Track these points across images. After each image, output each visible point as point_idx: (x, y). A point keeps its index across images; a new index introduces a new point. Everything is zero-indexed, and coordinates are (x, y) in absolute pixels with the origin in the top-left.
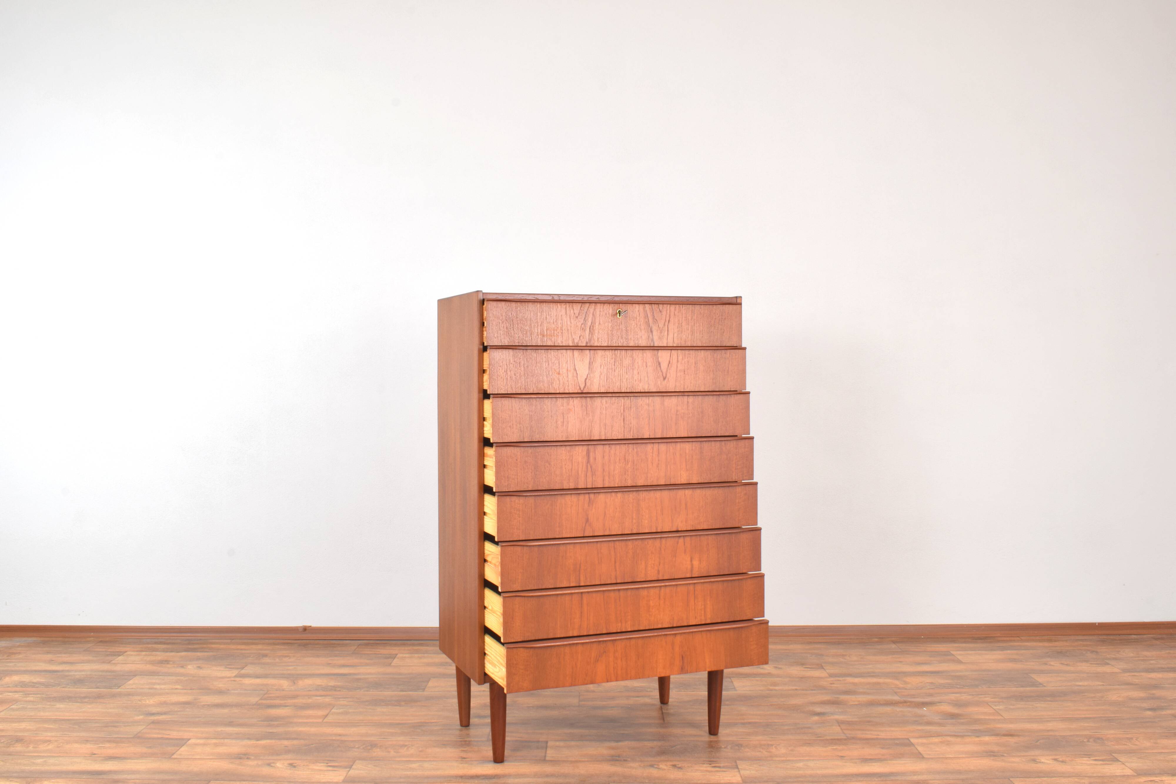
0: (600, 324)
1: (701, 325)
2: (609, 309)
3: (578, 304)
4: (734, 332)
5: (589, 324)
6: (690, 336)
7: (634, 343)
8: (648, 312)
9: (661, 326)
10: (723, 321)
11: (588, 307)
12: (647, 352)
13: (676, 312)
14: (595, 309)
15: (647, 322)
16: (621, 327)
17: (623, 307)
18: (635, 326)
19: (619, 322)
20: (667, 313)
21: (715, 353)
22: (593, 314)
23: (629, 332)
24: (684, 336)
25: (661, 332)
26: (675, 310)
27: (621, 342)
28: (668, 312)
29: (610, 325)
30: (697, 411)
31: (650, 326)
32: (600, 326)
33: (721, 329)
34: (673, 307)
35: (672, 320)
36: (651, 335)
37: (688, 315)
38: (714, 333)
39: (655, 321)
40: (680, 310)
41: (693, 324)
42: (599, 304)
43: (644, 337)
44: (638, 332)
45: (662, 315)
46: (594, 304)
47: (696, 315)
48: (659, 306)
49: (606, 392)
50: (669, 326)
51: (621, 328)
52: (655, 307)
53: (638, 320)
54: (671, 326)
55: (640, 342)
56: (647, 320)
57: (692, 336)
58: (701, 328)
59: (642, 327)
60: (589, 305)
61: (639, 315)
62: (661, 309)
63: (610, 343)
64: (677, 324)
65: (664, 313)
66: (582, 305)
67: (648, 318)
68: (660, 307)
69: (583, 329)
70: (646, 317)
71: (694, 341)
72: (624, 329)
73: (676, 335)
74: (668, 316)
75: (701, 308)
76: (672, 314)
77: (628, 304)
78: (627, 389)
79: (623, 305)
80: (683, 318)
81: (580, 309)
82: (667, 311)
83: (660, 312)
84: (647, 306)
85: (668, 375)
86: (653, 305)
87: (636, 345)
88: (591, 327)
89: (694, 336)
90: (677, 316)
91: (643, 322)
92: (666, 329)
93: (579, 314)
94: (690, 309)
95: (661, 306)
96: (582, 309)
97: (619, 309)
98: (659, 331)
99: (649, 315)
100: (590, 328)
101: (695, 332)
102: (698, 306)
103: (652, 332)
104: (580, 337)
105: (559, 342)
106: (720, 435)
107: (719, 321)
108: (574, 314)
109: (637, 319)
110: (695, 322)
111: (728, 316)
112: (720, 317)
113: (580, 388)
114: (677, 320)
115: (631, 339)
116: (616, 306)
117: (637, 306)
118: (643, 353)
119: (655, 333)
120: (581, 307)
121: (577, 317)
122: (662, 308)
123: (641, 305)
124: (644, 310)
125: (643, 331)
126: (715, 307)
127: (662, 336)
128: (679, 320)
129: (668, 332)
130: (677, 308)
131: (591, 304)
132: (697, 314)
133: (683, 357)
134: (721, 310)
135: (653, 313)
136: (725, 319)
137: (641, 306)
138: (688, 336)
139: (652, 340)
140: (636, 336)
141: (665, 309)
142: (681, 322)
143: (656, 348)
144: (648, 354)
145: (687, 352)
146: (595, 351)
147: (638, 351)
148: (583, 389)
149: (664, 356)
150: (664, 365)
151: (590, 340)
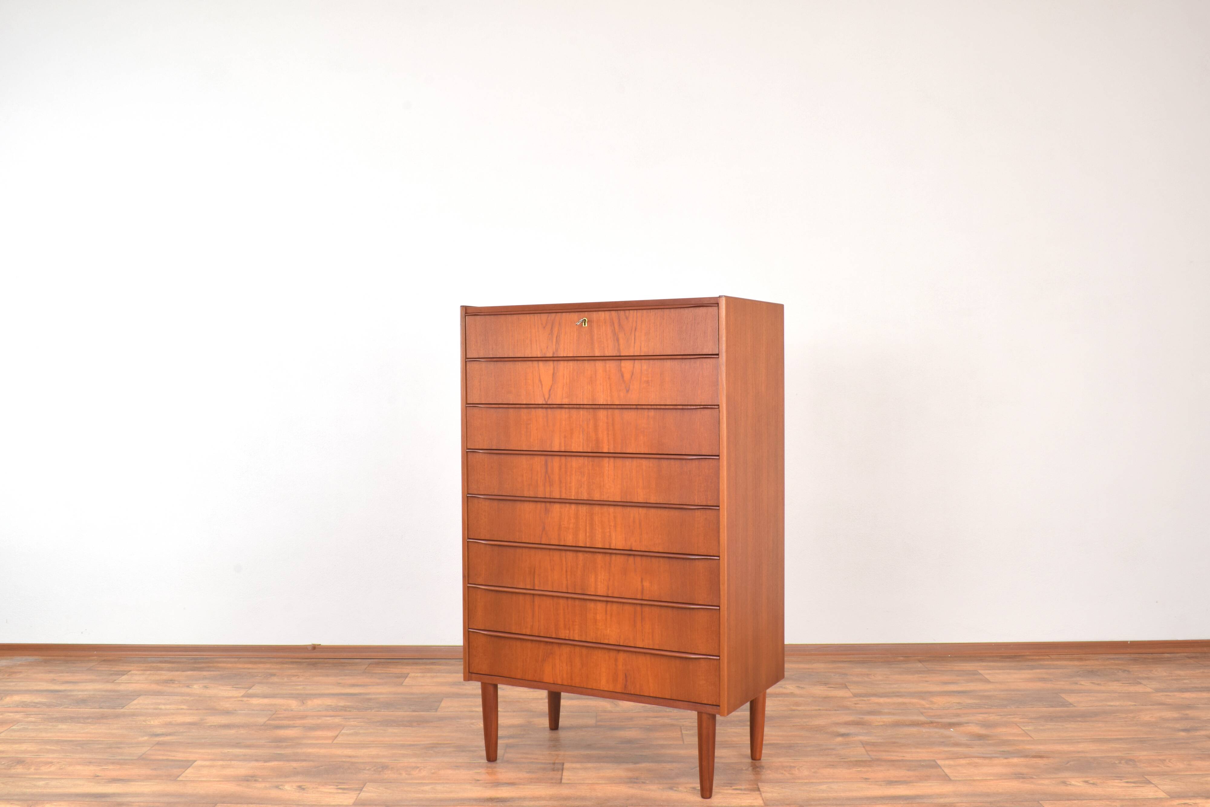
0: (566, 333)
1: (671, 331)
2: (575, 318)
3: (546, 313)
5: (555, 334)
6: (658, 345)
7: (599, 353)
8: (615, 318)
9: (628, 334)
11: (555, 317)
12: (612, 362)
13: (644, 318)
14: (561, 319)
15: (613, 330)
16: (587, 336)
17: (587, 316)
18: (602, 335)
19: (585, 331)
20: (633, 319)
21: (683, 362)
22: (559, 324)
23: (595, 341)
24: (651, 345)
25: (628, 341)
26: (643, 316)
27: (586, 352)
29: (576, 334)
30: (659, 425)
31: (617, 334)
32: (566, 336)
34: (640, 312)
35: (639, 326)
36: (617, 345)
37: (656, 320)
38: (686, 339)
39: (622, 329)
40: (648, 316)
41: (662, 330)
42: (566, 312)
43: (610, 347)
44: (604, 341)
45: (628, 321)
47: (665, 320)
48: (625, 312)
49: (569, 404)
50: (636, 334)
53: (604, 329)
54: (638, 334)
55: (606, 352)
56: (613, 328)
57: (660, 344)
58: (672, 335)
59: (609, 335)
60: (556, 315)
61: (606, 322)
63: (575, 354)
64: (644, 332)
65: (631, 320)
66: (549, 315)
67: (614, 325)
70: (612, 324)
71: (663, 350)
72: (589, 338)
73: (642, 344)
74: (635, 323)
75: (671, 312)
76: (639, 320)
77: (593, 311)
78: (589, 401)
79: (589, 312)
80: (651, 324)
82: (633, 317)
83: (627, 318)
84: (613, 312)
85: (631, 387)
86: (619, 311)
87: (603, 355)
89: (663, 344)
90: (644, 322)
91: (609, 330)
92: (633, 336)
93: (546, 323)
94: (659, 314)
95: (627, 312)
96: (549, 318)
97: (585, 317)
98: (625, 340)
99: (616, 322)
100: (556, 338)
101: (664, 339)
102: (668, 310)
103: (618, 340)
104: (547, 347)
105: (527, 354)
107: (692, 325)
108: (543, 323)
109: (602, 327)
110: (664, 328)
112: (693, 321)
113: (544, 399)
114: (644, 327)
115: (597, 348)
116: (583, 314)
117: (602, 312)
118: (607, 363)
119: (622, 342)
121: (544, 327)
122: (629, 314)
123: (607, 312)
124: (610, 317)
125: (609, 340)
126: (686, 310)
127: (629, 346)
128: (646, 327)
129: (635, 340)
130: (644, 313)
131: (559, 313)
132: (667, 319)
133: (647, 367)
135: (619, 320)
137: (607, 314)
138: (656, 344)
139: (619, 350)
140: (602, 346)
142: (648, 329)
143: (619, 358)
144: (612, 365)
145: (651, 361)
146: (559, 362)
147: (601, 362)
148: (548, 400)
149: (627, 365)
150: (627, 376)
151: (557, 350)
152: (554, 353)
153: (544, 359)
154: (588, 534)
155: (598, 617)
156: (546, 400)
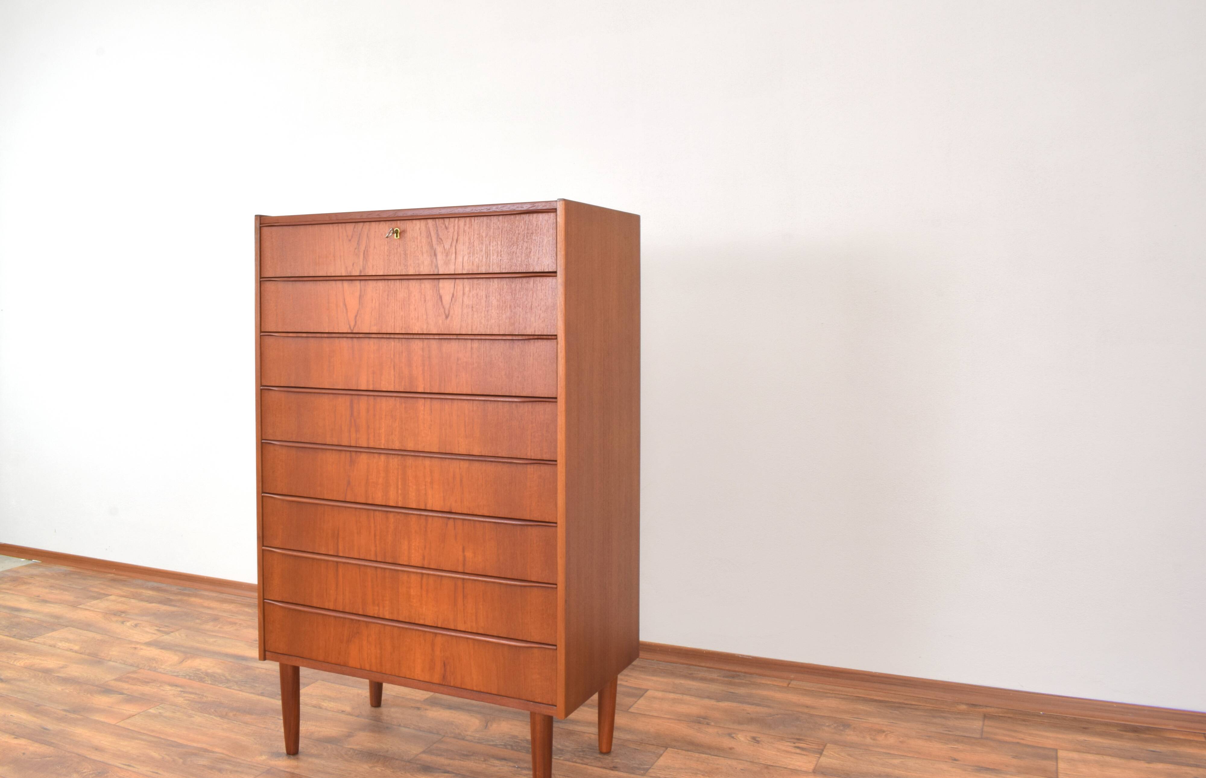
0: (375, 247)
1: (499, 243)
2: (385, 228)
3: (351, 224)
4: (544, 251)
5: (363, 248)
6: (484, 260)
7: (414, 271)
8: (431, 229)
9: (447, 246)
10: (529, 238)
11: (362, 228)
12: (426, 282)
13: (466, 228)
14: (369, 230)
15: (429, 243)
16: (399, 250)
17: (399, 226)
18: (416, 248)
19: (396, 244)
20: (454, 229)
21: (513, 282)
22: (367, 236)
23: (408, 256)
24: (477, 260)
25: (447, 256)
26: (465, 225)
27: (399, 270)
28: (456, 228)
29: (386, 248)
30: (484, 360)
31: (434, 248)
32: (375, 250)
33: (527, 248)
34: (462, 221)
35: (461, 239)
36: (435, 260)
37: (482, 231)
38: (516, 253)
39: (440, 240)
40: (471, 225)
41: (488, 242)
42: (374, 223)
43: (426, 263)
44: (420, 256)
45: (448, 232)
46: (368, 223)
47: (492, 230)
48: (444, 221)
49: (378, 332)
50: (457, 247)
51: (399, 252)
52: (439, 222)
53: (419, 240)
54: (460, 246)
55: (422, 269)
56: (429, 240)
57: (487, 259)
58: (499, 247)
59: (424, 250)
60: (363, 225)
61: (421, 234)
62: (447, 225)
63: (386, 271)
64: (467, 244)
65: (451, 230)
66: (355, 226)
67: (431, 237)
68: (445, 223)
69: (356, 255)
70: (429, 235)
71: (489, 267)
72: (402, 252)
73: (466, 258)
74: (456, 233)
75: (499, 220)
76: (461, 230)
77: (407, 221)
78: (402, 329)
79: (402, 222)
80: (476, 236)
81: (354, 229)
82: (454, 226)
83: (446, 228)
84: (430, 221)
85: (452, 312)
86: (437, 220)
87: (417, 273)
88: (366, 252)
89: (490, 259)
90: (467, 234)
91: (425, 243)
92: (454, 251)
93: (352, 237)
94: (485, 223)
95: (447, 220)
96: (355, 229)
97: (397, 227)
98: (444, 254)
99: (433, 233)
100: (364, 254)
101: (491, 253)
102: (495, 218)
103: (435, 255)
104: (353, 265)
105: (331, 272)
106: (514, 395)
107: (524, 236)
108: (347, 236)
109: (417, 239)
110: (490, 240)
111: (536, 230)
112: (526, 232)
113: (350, 327)
114: (467, 239)
115: (411, 265)
116: (394, 223)
117: (418, 222)
118: (421, 284)
119: (440, 257)
120: (354, 228)
121: (350, 240)
122: (449, 224)
123: (422, 221)
124: (426, 227)
125: (425, 255)
126: (518, 217)
127: (449, 260)
128: (470, 239)
129: (456, 255)
130: (467, 222)
131: (366, 224)
132: (494, 229)
133: (470, 289)
134: (527, 222)
135: (437, 231)
136: (532, 233)
137: (423, 223)
138: (482, 259)
139: (437, 266)
140: (417, 262)
141: (452, 225)
142: (472, 241)
143: (437, 277)
144: (427, 285)
145: (475, 281)
146: (366, 282)
147: (415, 281)
148: (354, 328)
149: (446, 286)
150: (447, 299)
151: (364, 268)
152: (361, 272)
153: (350, 278)
154: (400, 492)
155: (413, 592)
156: (352, 328)
